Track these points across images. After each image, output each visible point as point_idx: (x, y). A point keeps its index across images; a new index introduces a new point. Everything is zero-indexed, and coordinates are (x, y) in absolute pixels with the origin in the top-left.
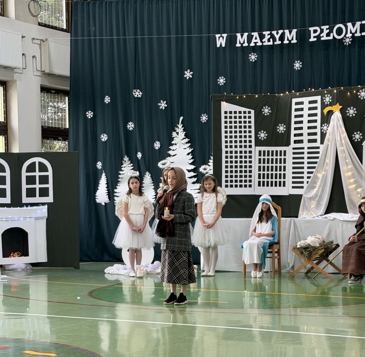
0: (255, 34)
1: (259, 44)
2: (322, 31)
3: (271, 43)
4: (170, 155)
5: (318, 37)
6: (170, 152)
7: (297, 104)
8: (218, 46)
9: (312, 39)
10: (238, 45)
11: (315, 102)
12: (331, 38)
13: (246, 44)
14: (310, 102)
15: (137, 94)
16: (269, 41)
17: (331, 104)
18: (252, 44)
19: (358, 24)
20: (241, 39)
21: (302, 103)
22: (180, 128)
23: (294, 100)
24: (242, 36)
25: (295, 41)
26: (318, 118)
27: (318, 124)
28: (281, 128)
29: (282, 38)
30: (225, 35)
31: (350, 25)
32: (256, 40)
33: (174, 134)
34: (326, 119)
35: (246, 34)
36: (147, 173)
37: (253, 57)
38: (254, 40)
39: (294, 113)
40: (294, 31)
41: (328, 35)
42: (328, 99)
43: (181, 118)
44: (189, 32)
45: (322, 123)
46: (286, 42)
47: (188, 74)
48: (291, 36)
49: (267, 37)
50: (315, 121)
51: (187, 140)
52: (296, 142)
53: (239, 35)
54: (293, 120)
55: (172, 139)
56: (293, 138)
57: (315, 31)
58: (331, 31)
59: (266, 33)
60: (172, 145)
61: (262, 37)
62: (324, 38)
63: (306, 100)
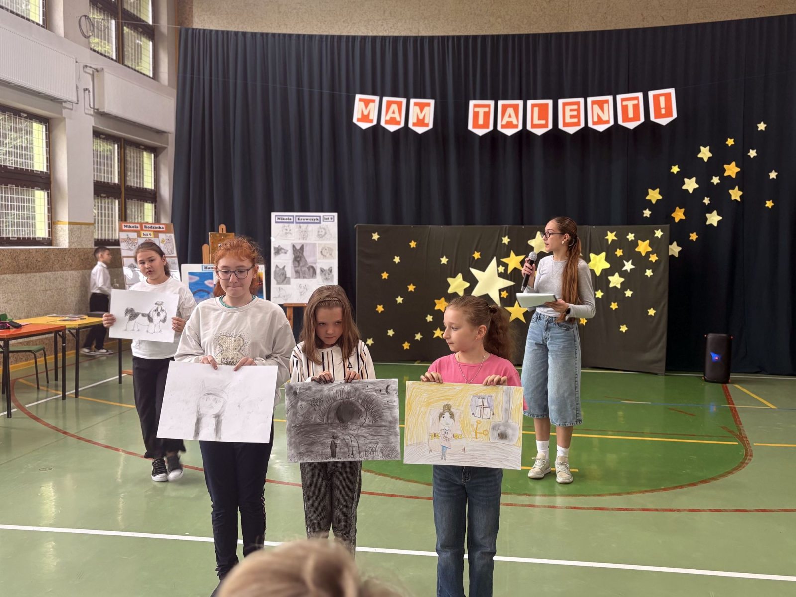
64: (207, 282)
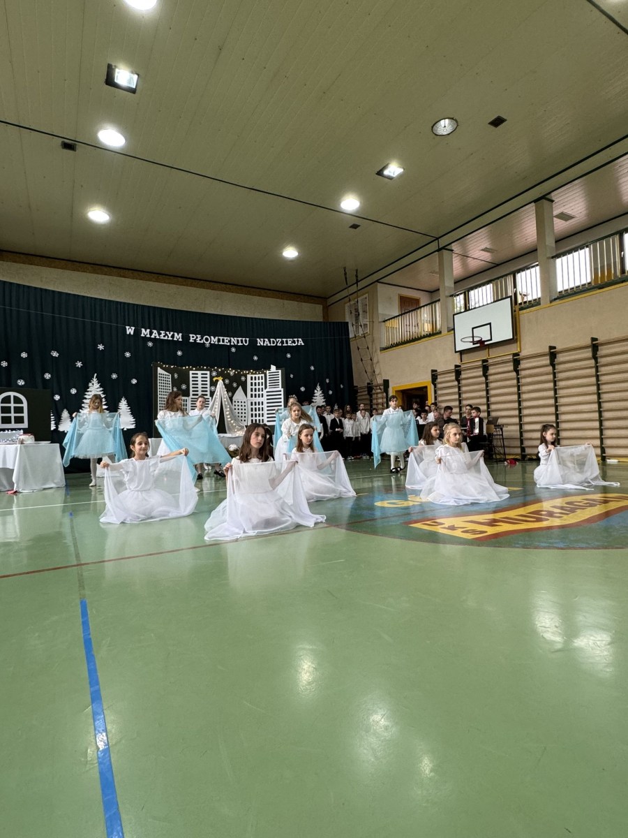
0: (155, 331)
1: (158, 337)
2: (197, 338)
3: (166, 338)
4: (86, 399)
5: (195, 340)
6: (85, 396)
7: (193, 374)
8: (128, 333)
9: (191, 341)
10: (142, 335)
11: (206, 374)
12: (202, 342)
13: (148, 336)
14: (202, 374)
15: (55, 354)
16: (164, 336)
17: (217, 376)
18: (153, 337)
19: (217, 338)
20: (145, 332)
21: (197, 374)
22: (95, 380)
23: (191, 372)
24: (146, 331)
25: (180, 340)
26: (208, 383)
27: (208, 386)
28: (184, 387)
29: (173, 336)
30: (133, 328)
31: (212, 337)
32: (155, 334)
33: (90, 384)
34: (214, 384)
35: (148, 330)
36: (65, 410)
37: (150, 344)
38: (154, 334)
39: (191, 379)
40: (180, 335)
41: (200, 340)
42: (214, 374)
43: (96, 375)
44: (101, 320)
45: (211, 385)
46: (175, 339)
47: (101, 347)
48: (178, 337)
49: (163, 335)
50: (206, 384)
51: (101, 389)
52: (193, 395)
53: (143, 330)
54: (191, 383)
55: (88, 388)
56: (191, 393)
57: (193, 337)
58: (202, 338)
59: (162, 332)
60: (88, 391)
61: (160, 334)
62: (198, 341)
63: (199, 373)
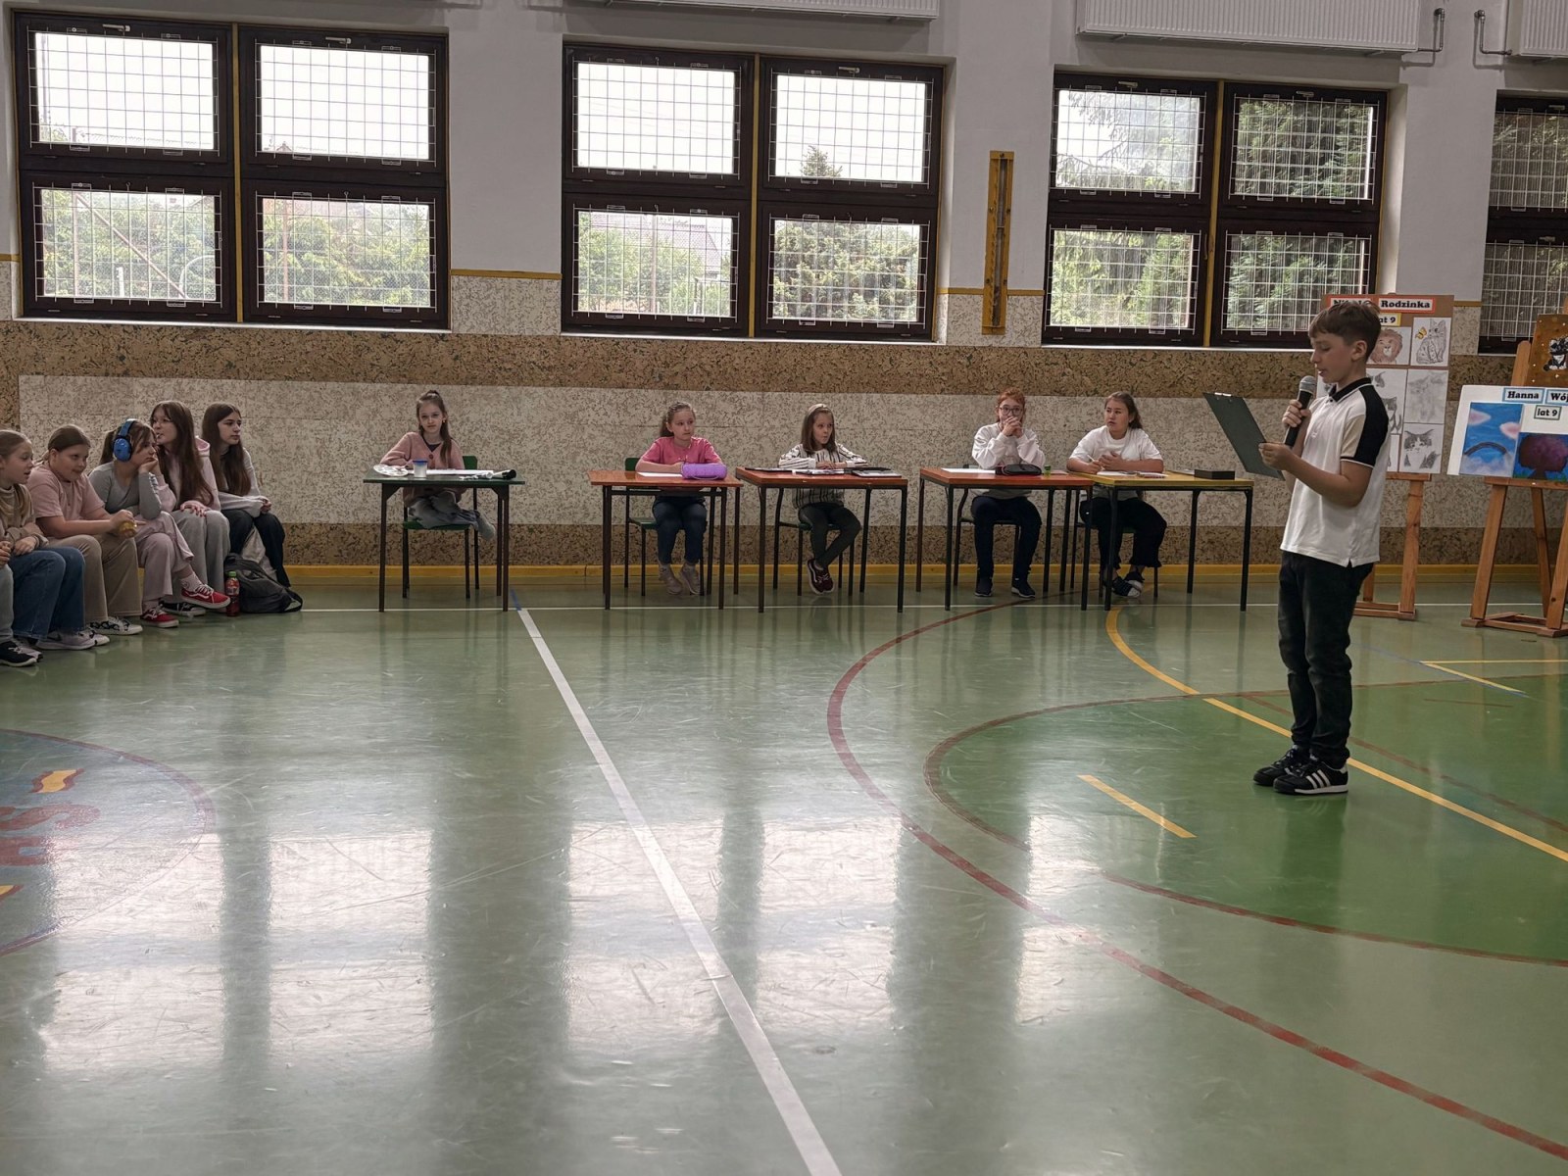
64: (1504, 427)
